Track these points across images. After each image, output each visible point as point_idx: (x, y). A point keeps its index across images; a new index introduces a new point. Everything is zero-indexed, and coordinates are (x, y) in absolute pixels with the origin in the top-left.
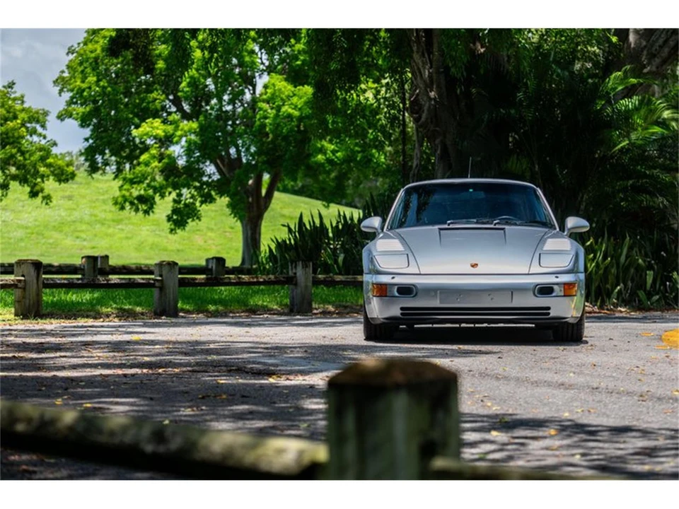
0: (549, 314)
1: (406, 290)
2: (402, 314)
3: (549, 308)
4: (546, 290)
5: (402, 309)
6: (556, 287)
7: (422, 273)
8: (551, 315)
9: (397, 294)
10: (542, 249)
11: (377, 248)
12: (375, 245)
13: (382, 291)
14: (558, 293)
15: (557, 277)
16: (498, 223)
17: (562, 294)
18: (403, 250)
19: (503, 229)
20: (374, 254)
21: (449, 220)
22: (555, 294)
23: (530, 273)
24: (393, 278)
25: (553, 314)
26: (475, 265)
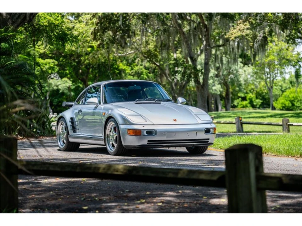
0: (208, 142)
1: (150, 132)
2: (148, 143)
3: (208, 139)
4: (208, 131)
5: (148, 141)
6: (211, 130)
7: (155, 124)
8: (209, 142)
9: (146, 134)
10: (193, 112)
11: (124, 113)
12: (120, 111)
13: (137, 133)
14: (212, 132)
15: (211, 125)
16: (157, 101)
17: (213, 133)
18: (136, 113)
19: (160, 103)
20: (125, 115)
21: (137, 99)
22: (211, 133)
23: (199, 123)
24: (144, 127)
25: (210, 141)
26: (175, 120)
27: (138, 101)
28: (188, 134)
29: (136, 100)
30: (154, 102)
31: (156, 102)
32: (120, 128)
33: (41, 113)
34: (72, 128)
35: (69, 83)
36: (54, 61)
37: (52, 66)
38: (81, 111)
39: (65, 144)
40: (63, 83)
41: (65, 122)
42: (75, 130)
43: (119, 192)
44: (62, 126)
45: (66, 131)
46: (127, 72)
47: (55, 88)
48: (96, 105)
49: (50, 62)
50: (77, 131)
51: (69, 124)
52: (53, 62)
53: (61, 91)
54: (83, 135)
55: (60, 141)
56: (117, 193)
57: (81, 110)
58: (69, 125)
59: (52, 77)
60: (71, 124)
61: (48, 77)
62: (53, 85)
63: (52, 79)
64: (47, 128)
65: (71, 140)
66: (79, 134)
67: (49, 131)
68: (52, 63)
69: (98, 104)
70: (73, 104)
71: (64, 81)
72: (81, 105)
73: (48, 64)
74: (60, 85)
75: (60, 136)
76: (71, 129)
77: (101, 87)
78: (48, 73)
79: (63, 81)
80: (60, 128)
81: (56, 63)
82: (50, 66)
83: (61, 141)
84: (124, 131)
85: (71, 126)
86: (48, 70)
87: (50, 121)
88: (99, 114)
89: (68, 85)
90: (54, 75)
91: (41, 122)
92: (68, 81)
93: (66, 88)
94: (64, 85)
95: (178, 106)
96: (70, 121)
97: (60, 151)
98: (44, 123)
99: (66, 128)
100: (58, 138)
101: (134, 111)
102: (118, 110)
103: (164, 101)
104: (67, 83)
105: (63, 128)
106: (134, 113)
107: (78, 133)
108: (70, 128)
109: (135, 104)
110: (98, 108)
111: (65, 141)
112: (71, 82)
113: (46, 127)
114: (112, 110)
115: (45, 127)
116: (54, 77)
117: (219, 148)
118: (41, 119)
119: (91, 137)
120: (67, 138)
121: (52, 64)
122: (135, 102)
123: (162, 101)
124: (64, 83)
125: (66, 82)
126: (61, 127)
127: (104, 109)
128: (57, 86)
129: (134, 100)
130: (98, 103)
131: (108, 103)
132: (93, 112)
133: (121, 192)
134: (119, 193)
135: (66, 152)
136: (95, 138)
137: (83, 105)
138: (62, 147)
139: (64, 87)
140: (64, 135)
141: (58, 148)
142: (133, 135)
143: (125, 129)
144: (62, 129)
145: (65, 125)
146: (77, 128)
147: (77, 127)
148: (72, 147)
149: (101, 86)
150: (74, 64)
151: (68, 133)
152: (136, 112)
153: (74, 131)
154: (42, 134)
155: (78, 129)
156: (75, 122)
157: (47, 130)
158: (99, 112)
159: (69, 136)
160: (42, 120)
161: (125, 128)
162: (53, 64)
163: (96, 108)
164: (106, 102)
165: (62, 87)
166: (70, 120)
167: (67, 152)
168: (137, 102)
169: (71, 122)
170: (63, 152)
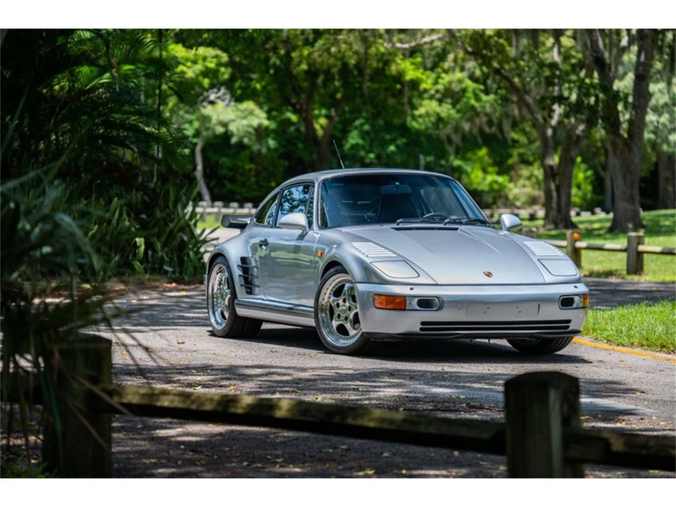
0: (568, 327)
1: (425, 303)
2: (421, 329)
3: (569, 321)
4: (567, 302)
5: (423, 323)
6: (576, 298)
7: (439, 283)
8: (570, 328)
9: (417, 307)
10: (535, 254)
11: (366, 253)
12: (357, 249)
13: (397, 303)
14: (577, 305)
15: (576, 287)
16: (449, 223)
17: (582, 306)
18: (395, 255)
19: (456, 229)
20: (368, 260)
21: (399, 219)
22: (575, 305)
23: (547, 282)
24: (412, 289)
25: (572, 327)
26: (489, 275)
27: (401, 222)
28: (518, 307)
29: (399, 221)
30: (442, 226)
31: (447, 226)
32: (357, 290)
33: (176, 220)
34: (243, 283)
35: (258, 117)
36: (219, 52)
37: (212, 65)
38: (265, 243)
39: (226, 321)
40: (243, 115)
41: (229, 268)
42: (250, 288)
43: (326, 450)
44: (219, 275)
45: (229, 288)
46: (423, 86)
47: (220, 130)
48: (301, 231)
49: (207, 54)
50: (257, 290)
51: (237, 272)
52: (216, 56)
53: (234, 140)
54: (271, 301)
55: (214, 313)
56: (321, 452)
57: (266, 240)
58: (237, 276)
59: (212, 97)
60: (242, 274)
61: (201, 98)
62: (214, 120)
63: (212, 103)
64: (190, 260)
65: (241, 311)
66: (260, 297)
67: (195, 268)
68: (213, 57)
69: (307, 229)
70: (249, 222)
71: (246, 110)
72: (265, 226)
73: (200, 62)
74: (233, 121)
75: (215, 300)
76: (241, 285)
77: (314, 187)
78: (201, 86)
79: (243, 111)
80: (215, 279)
81: (225, 57)
82: (206, 67)
83: (217, 313)
84: (365, 298)
85: (242, 279)
86: (201, 78)
87: (198, 242)
88: (308, 251)
89: (255, 122)
90: (217, 93)
91: (175, 243)
92: (258, 111)
93: (251, 130)
94: (245, 122)
95: (502, 235)
96: (238, 266)
97: (213, 338)
98: (182, 246)
99: (230, 282)
100: (210, 306)
101: (390, 251)
102: (352, 246)
103: (467, 224)
104: (253, 118)
105: (221, 280)
106: (391, 254)
107: (259, 295)
108: (238, 282)
109: (396, 231)
110: (306, 237)
111: (226, 314)
112: (263, 115)
113: (189, 256)
114: (339, 245)
115: (186, 258)
116: (219, 98)
117: (605, 339)
118: (176, 237)
119: (289, 308)
120: (231, 307)
121: (211, 62)
122: (395, 226)
123: (461, 223)
124: (245, 118)
125: (251, 113)
126: (217, 279)
127: (320, 241)
128: (225, 125)
129: (394, 221)
130: (307, 226)
131: (329, 228)
132: (295, 245)
133: (331, 451)
134: (325, 452)
135: (227, 340)
136: (298, 310)
137: (271, 227)
138: (219, 328)
139: (243, 126)
140: (224, 300)
141: (210, 329)
142: (386, 309)
143: (369, 292)
144: (220, 284)
145: (227, 274)
146: (257, 284)
147: (256, 282)
148: (244, 329)
149: (314, 183)
150: (275, 63)
151: (234, 296)
152: (394, 253)
153: (249, 290)
154: (177, 275)
155: (259, 286)
156: (253, 268)
157: (189, 264)
158: (308, 246)
159: (236, 301)
160: (178, 240)
161: (368, 290)
162: (214, 60)
163: (301, 237)
164: (324, 225)
165: (238, 129)
166: (240, 264)
167: (230, 340)
168: (400, 226)
169: (242, 267)
170: (220, 339)
